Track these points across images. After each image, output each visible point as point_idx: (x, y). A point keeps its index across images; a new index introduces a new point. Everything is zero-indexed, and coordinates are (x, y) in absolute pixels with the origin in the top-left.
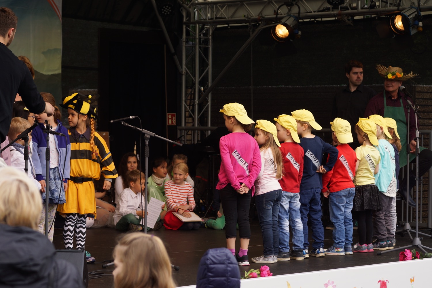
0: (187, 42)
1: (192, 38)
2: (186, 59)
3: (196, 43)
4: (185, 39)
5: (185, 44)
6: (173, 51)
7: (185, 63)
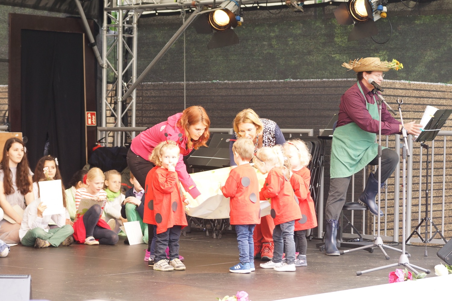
0: (108, 31)
1: (114, 26)
2: (107, 50)
3: (119, 32)
4: (106, 28)
5: (107, 33)
6: (93, 41)
7: (106, 55)
